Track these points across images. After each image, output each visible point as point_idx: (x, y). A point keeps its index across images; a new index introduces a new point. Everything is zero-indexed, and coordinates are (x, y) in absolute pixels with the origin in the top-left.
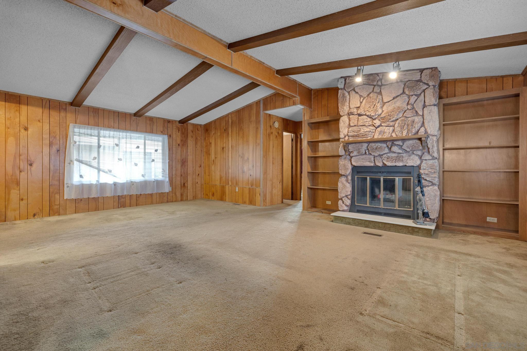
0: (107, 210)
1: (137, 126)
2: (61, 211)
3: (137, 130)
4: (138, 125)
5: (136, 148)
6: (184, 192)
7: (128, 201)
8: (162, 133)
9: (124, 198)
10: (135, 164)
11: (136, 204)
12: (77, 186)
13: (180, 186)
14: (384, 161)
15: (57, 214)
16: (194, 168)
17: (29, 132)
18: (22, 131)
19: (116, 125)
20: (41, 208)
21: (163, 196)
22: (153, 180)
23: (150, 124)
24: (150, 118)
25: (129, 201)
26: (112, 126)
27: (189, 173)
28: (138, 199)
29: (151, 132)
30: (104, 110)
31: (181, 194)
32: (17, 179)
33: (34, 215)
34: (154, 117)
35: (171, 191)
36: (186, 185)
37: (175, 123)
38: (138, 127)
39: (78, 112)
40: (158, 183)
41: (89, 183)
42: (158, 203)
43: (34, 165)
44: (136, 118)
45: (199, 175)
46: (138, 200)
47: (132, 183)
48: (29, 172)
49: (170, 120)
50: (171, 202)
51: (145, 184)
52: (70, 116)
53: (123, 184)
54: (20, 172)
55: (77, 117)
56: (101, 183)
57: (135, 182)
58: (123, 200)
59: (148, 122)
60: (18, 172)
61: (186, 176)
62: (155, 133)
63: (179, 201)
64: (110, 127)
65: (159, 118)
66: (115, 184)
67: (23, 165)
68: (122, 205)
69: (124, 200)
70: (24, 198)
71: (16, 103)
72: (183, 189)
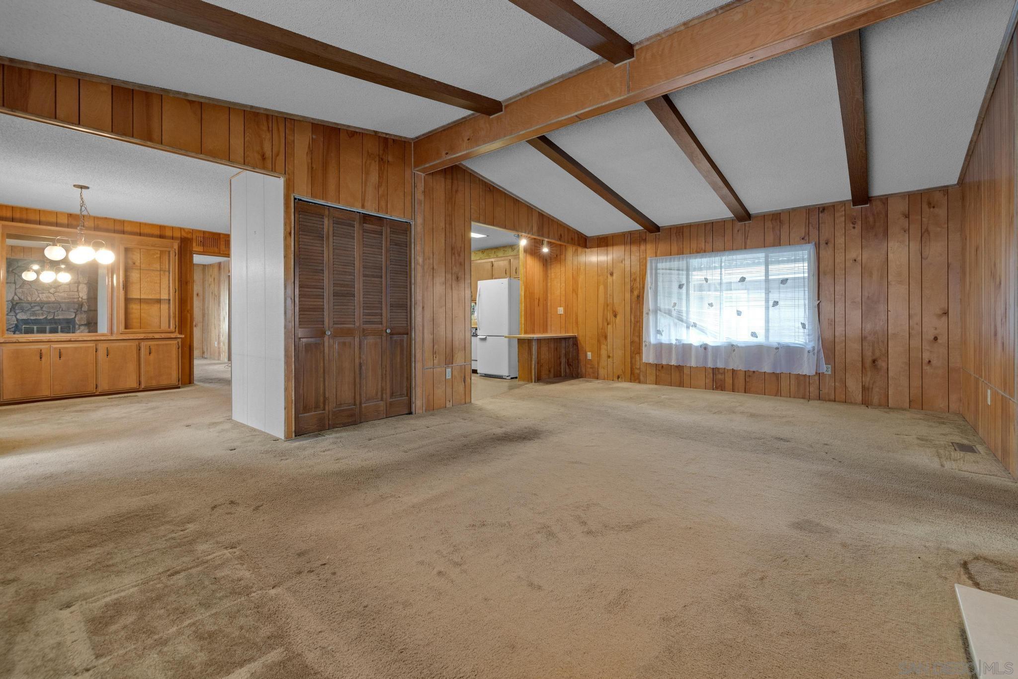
0: (696, 388)
1: (746, 238)
2: (642, 378)
3: (745, 246)
4: (748, 237)
5: (739, 282)
6: (874, 382)
7: (729, 381)
8: (805, 239)
9: (722, 374)
10: (738, 311)
11: (744, 389)
12: (655, 345)
13: (860, 365)
15: (637, 381)
16: (917, 319)
17: (614, 277)
18: (609, 276)
19: (709, 246)
20: (624, 369)
21: (807, 384)
22: (776, 345)
23: (773, 228)
24: (773, 215)
25: (731, 381)
26: (702, 249)
27: (894, 334)
28: (747, 380)
29: (777, 243)
30: (690, 226)
31: (863, 387)
32: (605, 333)
33: (618, 377)
34: (783, 211)
35: (830, 373)
36: (882, 364)
37: (842, 207)
38: (748, 240)
39: (659, 239)
40: (791, 352)
41: (668, 343)
42: (794, 397)
43: (618, 317)
44: (744, 223)
45: (936, 339)
46: (748, 382)
47: (732, 348)
48: (614, 325)
49: (827, 205)
50: (830, 400)
51: (757, 351)
52: (650, 248)
53: (716, 349)
54: (608, 324)
55: (658, 247)
56: (683, 344)
57: (738, 347)
58: (720, 377)
59: (769, 224)
60: (606, 324)
61: (883, 342)
62: (785, 245)
63: (856, 404)
64: (700, 251)
65: (794, 210)
66: (705, 347)
67: (610, 316)
68: (719, 384)
69: (723, 377)
70: (610, 355)
71: (604, 246)
72: (869, 373)
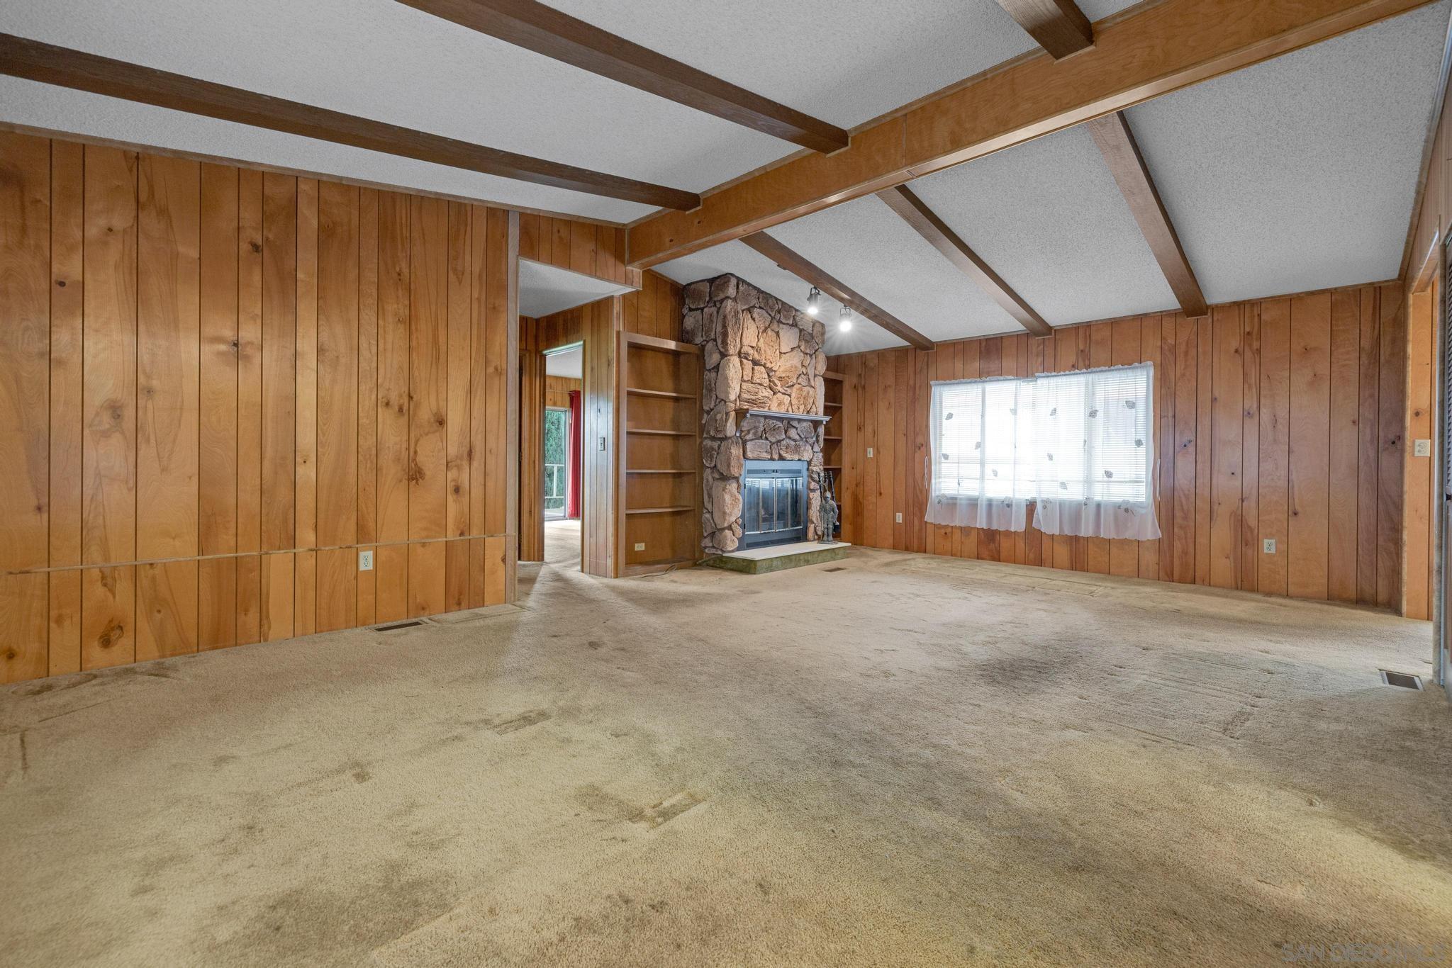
14: (782, 452)
